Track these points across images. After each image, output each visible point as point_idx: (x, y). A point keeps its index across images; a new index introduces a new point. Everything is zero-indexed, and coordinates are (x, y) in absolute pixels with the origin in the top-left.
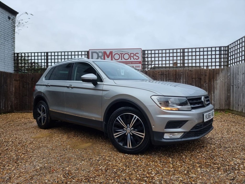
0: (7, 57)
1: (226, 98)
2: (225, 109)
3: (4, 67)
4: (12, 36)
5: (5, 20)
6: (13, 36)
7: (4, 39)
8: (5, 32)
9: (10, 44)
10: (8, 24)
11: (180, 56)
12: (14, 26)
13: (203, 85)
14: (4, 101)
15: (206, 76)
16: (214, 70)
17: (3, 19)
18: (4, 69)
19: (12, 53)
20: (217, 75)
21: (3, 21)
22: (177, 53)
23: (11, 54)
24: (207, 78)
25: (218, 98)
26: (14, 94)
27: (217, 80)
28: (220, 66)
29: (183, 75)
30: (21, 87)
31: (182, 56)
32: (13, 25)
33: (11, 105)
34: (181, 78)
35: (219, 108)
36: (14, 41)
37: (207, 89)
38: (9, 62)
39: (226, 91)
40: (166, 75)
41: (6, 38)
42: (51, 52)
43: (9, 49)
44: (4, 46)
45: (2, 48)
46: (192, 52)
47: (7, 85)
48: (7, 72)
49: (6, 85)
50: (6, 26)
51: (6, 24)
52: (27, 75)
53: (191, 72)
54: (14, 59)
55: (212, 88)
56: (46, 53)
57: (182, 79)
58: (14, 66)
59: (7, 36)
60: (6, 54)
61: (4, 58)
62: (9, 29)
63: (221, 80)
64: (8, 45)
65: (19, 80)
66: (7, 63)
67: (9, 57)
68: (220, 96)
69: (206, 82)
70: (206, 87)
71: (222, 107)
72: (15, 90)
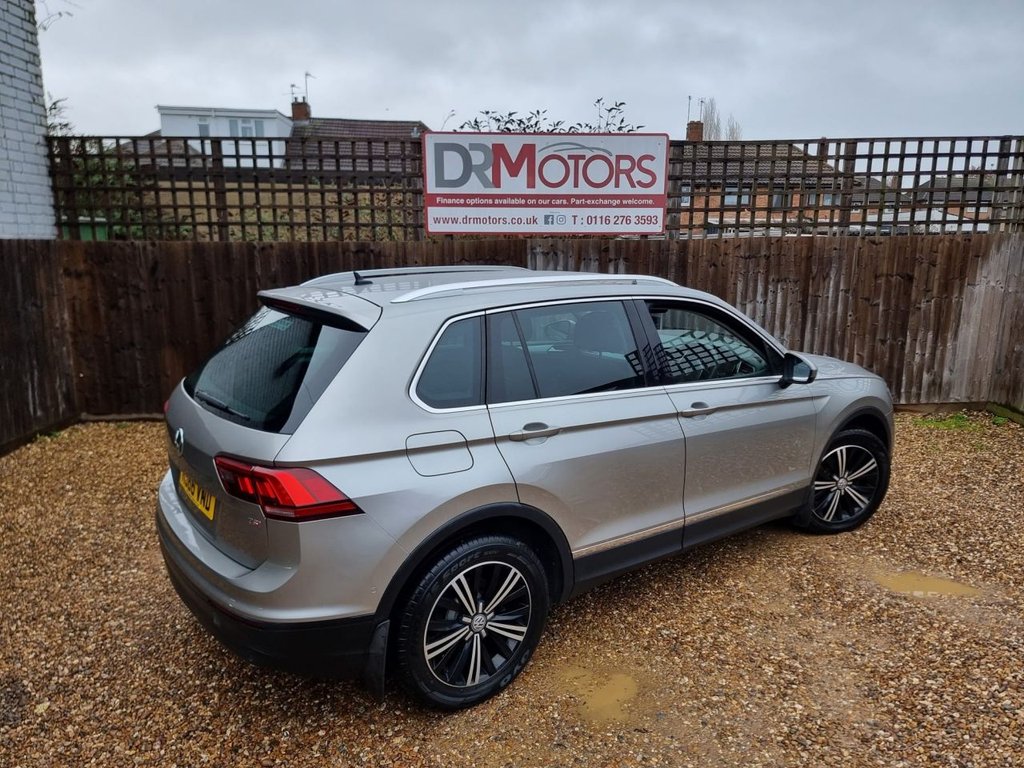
0: (18, 162)
1: (999, 359)
2: (987, 403)
3: (15, 213)
4: (24, 49)
6: (29, 47)
9: (23, 90)
11: (835, 175)
13: (918, 306)
14: (36, 379)
15: (934, 266)
18: (16, 223)
19: (36, 139)
20: (980, 263)
22: (821, 157)
23: (34, 147)
24: (937, 277)
25: (970, 360)
26: (70, 340)
27: (973, 285)
28: (994, 221)
29: (840, 258)
30: (102, 309)
31: (840, 174)
33: (64, 389)
34: (828, 275)
35: (969, 398)
36: (38, 76)
37: (932, 322)
38: (30, 189)
39: (1007, 329)
40: (768, 258)
42: (236, 140)
43: (21, 120)
46: (886, 156)
47: (39, 303)
48: (31, 237)
49: (35, 305)
52: (128, 250)
53: (874, 246)
54: (47, 166)
55: (952, 317)
56: (208, 144)
57: (832, 276)
58: (52, 201)
60: (12, 150)
61: (9, 171)
62: (8, 11)
63: (992, 284)
64: (15, 98)
65: (90, 273)
66: (21, 193)
67: (27, 163)
68: (977, 348)
69: (928, 291)
70: (926, 317)
71: (979, 393)
72: (74, 319)
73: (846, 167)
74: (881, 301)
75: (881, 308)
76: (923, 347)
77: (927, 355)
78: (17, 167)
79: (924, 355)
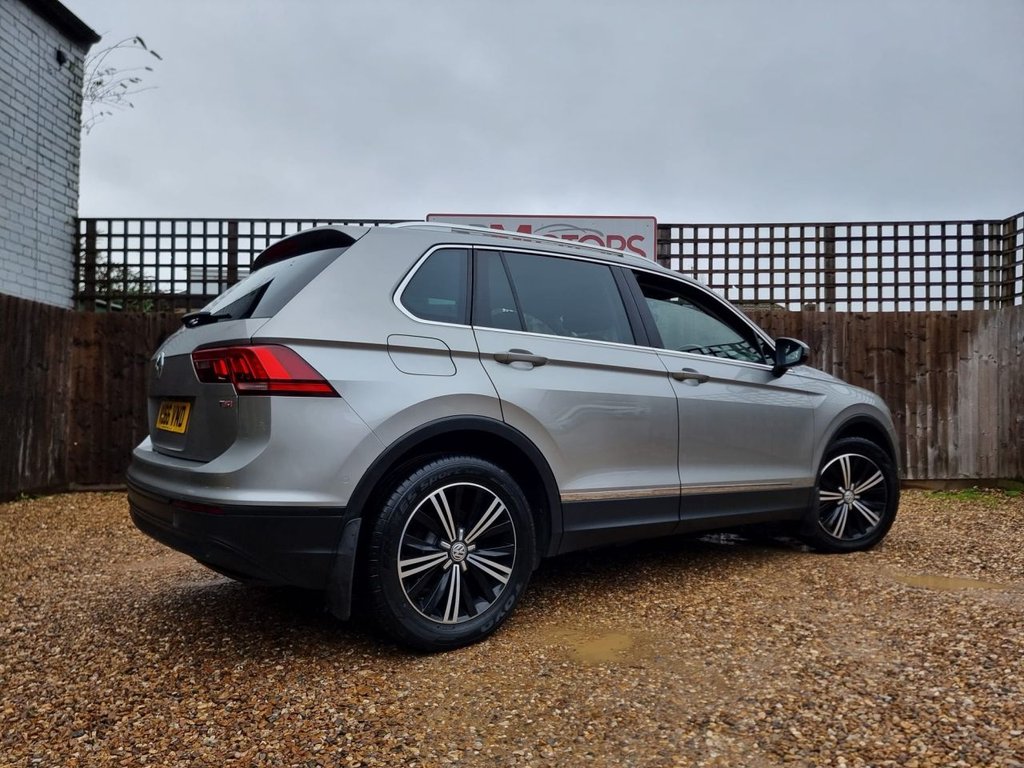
0: (45, 234)
1: (1003, 432)
2: (997, 479)
3: (35, 279)
4: (66, 141)
5: (43, 64)
6: (71, 139)
7: (37, 152)
8: (41, 121)
9: (60, 174)
10: (55, 83)
11: (817, 256)
12: (79, 95)
13: (913, 379)
14: (29, 439)
15: (924, 340)
16: (956, 316)
17: (35, 58)
18: (35, 288)
19: (65, 219)
20: (969, 338)
21: (35, 68)
22: (802, 240)
23: (62, 224)
24: (928, 351)
25: (973, 435)
26: (70, 408)
27: (966, 359)
28: (978, 299)
29: (830, 332)
30: (106, 377)
31: (822, 255)
32: (74, 92)
33: (56, 455)
34: (820, 347)
35: (977, 474)
36: (76, 166)
38: (53, 260)
39: (1006, 401)
41: (44, 146)
42: (252, 222)
43: (55, 200)
44: (34, 185)
45: (29, 193)
46: (865, 239)
47: (45, 365)
48: (46, 302)
49: (40, 365)
50: (45, 94)
51: (47, 82)
53: (862, 321)
55: (949, 391)
56: (225, 226)
57: (824, 349)
58: (72, 276)
59: (49, 140)
60: (41, 222)
61: (36, 241)
62: (57, 107)
63: (985, 358)
64: (51, 179)
65: (99, 343)
66: (45, 262)
67: (54, 237)
68: (979, 424)
69: (922, 365)
70: (923, 388)
71: (988, 471)
72: (77, 388)
73: (826, 248)
74: (875, 374)
75: (876, 381)
76: (924, 420)
77: (929, 429)
78: (44, 238)
79: (925, 429)
